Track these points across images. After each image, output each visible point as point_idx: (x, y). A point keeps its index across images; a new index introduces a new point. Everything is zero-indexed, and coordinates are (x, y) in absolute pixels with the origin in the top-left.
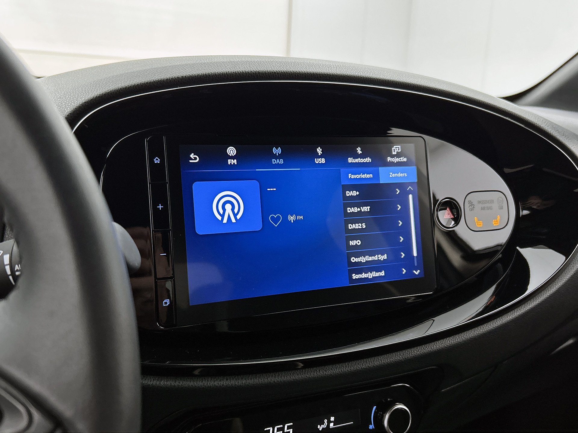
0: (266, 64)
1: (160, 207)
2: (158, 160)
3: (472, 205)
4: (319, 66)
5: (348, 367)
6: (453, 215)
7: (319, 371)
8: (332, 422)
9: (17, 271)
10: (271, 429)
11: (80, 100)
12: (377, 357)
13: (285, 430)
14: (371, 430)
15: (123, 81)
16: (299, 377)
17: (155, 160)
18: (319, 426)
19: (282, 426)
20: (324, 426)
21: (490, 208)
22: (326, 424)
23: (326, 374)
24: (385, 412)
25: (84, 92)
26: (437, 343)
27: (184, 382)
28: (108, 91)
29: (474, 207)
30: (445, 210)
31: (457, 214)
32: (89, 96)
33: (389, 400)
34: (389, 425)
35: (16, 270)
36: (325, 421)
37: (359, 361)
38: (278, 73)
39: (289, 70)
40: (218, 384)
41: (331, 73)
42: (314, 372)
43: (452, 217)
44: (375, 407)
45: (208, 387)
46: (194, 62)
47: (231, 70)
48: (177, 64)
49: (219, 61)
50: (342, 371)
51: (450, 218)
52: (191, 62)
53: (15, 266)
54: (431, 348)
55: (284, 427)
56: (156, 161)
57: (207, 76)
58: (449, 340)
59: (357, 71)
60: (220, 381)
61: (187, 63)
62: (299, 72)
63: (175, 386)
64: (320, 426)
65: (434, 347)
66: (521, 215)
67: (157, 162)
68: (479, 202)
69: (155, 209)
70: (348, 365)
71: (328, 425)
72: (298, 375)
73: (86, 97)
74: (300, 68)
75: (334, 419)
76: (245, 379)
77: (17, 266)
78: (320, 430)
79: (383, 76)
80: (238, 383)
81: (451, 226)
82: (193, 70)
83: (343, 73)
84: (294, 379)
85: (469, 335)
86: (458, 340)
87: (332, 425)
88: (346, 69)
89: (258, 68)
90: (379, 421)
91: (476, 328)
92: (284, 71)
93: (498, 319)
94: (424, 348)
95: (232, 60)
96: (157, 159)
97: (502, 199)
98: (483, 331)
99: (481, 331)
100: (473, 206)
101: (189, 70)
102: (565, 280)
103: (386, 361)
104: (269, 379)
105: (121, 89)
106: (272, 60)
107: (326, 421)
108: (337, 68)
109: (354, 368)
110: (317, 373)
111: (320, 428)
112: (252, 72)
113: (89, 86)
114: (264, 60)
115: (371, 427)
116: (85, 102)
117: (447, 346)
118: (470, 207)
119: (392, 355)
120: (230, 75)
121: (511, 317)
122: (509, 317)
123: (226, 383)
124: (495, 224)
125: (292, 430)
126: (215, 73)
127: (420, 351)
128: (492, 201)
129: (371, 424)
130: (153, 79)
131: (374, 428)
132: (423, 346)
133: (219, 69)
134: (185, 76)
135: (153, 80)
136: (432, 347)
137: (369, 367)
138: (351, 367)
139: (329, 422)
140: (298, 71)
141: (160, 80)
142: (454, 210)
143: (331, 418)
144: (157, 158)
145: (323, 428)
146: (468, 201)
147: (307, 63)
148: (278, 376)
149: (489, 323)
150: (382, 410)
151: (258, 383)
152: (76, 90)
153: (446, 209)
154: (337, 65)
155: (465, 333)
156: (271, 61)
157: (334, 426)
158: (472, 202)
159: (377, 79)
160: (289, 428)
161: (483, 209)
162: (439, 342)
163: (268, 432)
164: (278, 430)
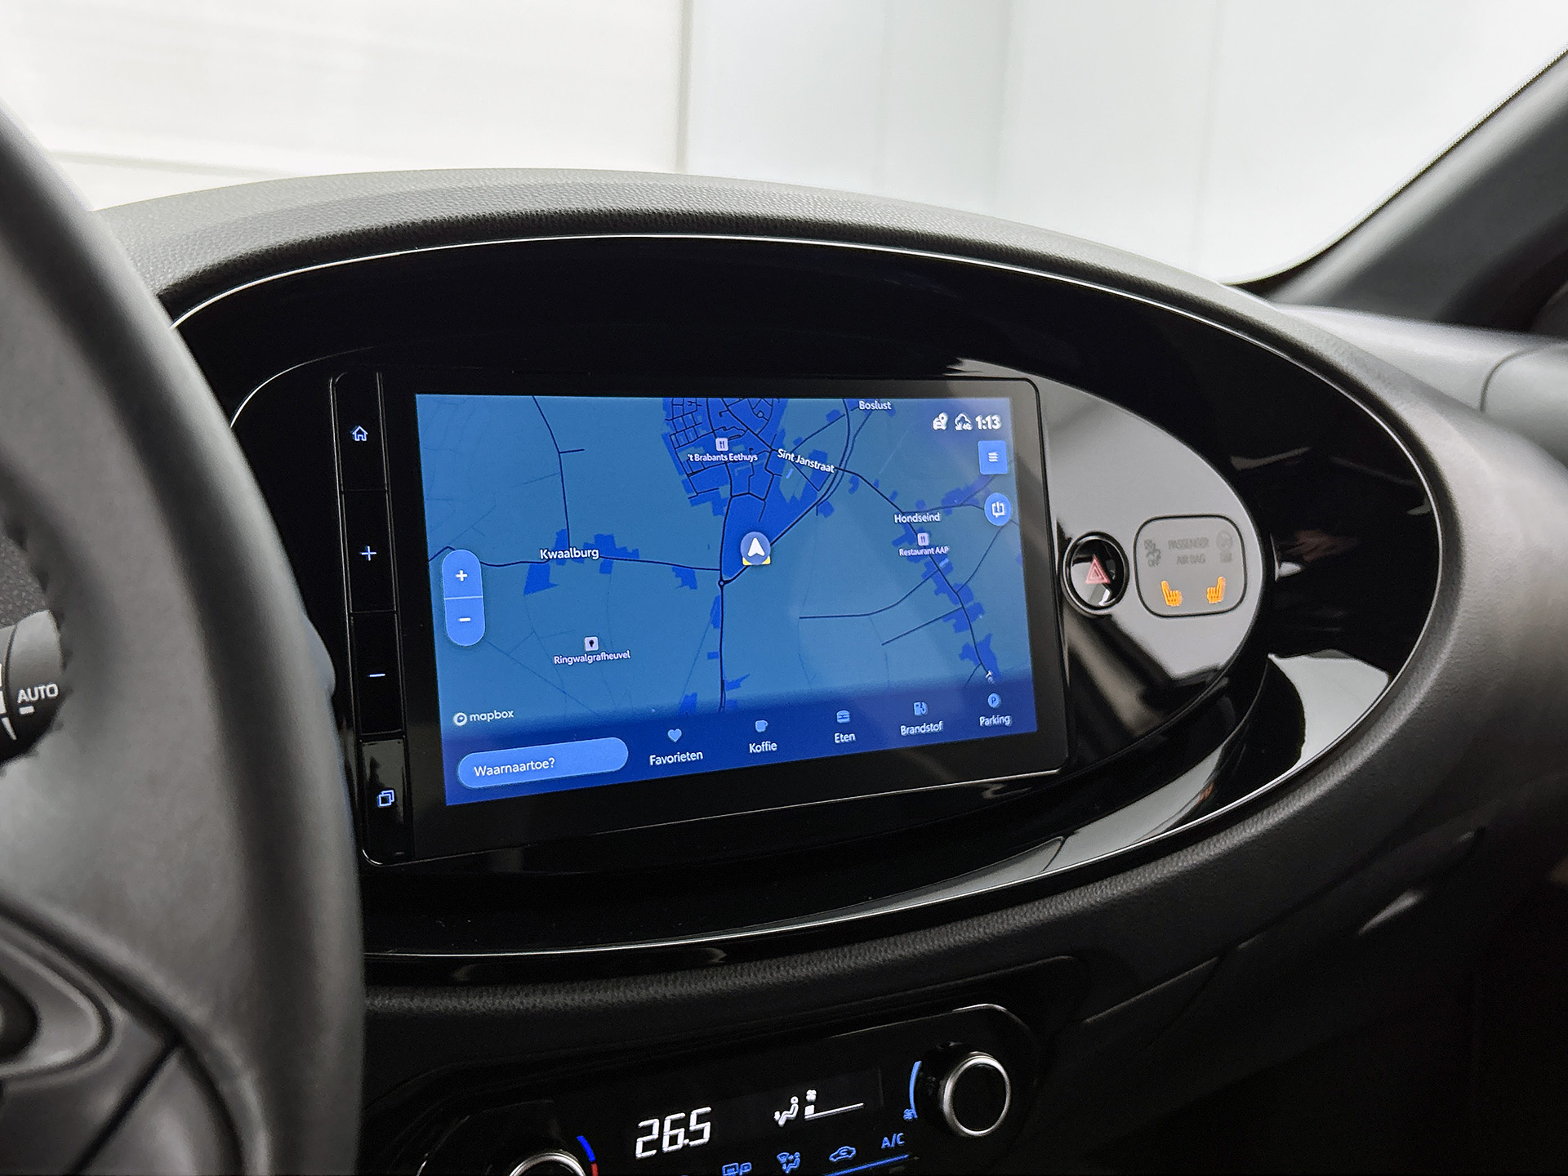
0: (638, 191)
1: (369, 553)
2: (362, 433)
3: (1155, 550)
4: (771, 199)
5: (850, 957)
6: (1109, 575)
7: (778, 967)
8: (811, 1103)
9: (24, 704)
10: (656, 1123)
11: (161, 278)
12: (922, 932)
13: (691, 1124)
14: (908, 1122)
15: (272, 231)
16: (727, 983)
17: (355, 433)
18: (777, 1114)
19: (683, 1115)
20: (791, 1114)
21: (1200, 559)
22: (795, 1108)
23: (794, 977)
24: (943, 1076)
25: (171, 260)
26: (1070, 896)
27: (436, 1001)
28: (234, 255)
29: (1159, 557)
30: (1089, 563)
31: (1116, 574)
32: (185, 269)
33: (952, 1044)
34: (954, 1108)
35: (19, 702)
36: (792, 1101)
37: (879, 941)
38: (668, 216)
39: (695, 209)
40: (522, 1003)
41: (802, 217)
42: (765, 970)
43: (1106, 580)
44: (917, 1064)
45: (496, 1010)
46: (454, 186)
47: (550, 207)
48: (408, 190)
49: (516, 183)
50: (833, 966)
51: (1099, 584)
52: (445, 184)
53: (18, 693)
54: (1056, 907)
56: (359, 436)
57: (487, 220)
58: (1100, 887)
59: (867, 213)
60: (526, 995)
61: (435, 188)
62: (722, 213)
63: (410, 1010)
64: (781, 1114)
65: (1062, 905)
66: (1276, 577)
67: (360, 438)
68: (1173, 544)
69: (356, 560)
70: (850, 952)
71: (801, 1112)
72: (724, 978)
73: (177, 271)
74: (724, 203)
75: (817, 1095)
76: (591, 991)
77: (22, 692)
78: (781, 1123)
79: (933, 227)
80: (573, 1000)
81: (1101, 604)
82: (451, 204)
83: (832, 217)
84: (714, 988)
85: (1150, 875)
86: (1122, 887)
87: (809, 1111)
88: (839, 208)
89: (618, 202)
90: (928, 1099)
91: (1168, 858)
92: (682, 211)
93: (1222, 834)
94: (1038, 909)
95: (550, 181)
96: (360, 432)
97: (1227, 536)
98: (1185, 864)
99: (1180, 864)
100: (1156, 555)
101: (441, 205)
102: (1384, 737)
103: (944, 942)
104: (650, 989)
105: (267, 250)
106: (651, 183)
107: (794, 1100)
108: (816, 203)
109: (865, 960)
110: (772, 974)
111: (781, 1118)
112: (601, 211)
113: (183, 243)
114: (631, 182)
115: (909, 1114)
116: (175, 285)
117: (1096, 902)
118: (1151, 556)
119: (959, 926)
120: (546, 217)
121: (1253, 831)
122: (1248, 831)
123: (541, 1002)
124: (1214, 598)
125: (709, 1124)
126: (508, 214)
127: (1028, 915)
128: (1204, 542)
129: (910, 1108)
130: (350, 226)
131: (916, 1117)
132: (1037, 903)
133: (516, 203)
134: (432, 221)
135: (349, 230)
136: (1060, 907)
137: (901, 956)
138: (857, 958)
139: (803, 1103)
140: (718, 212)
141: (369, 230)
142: (1111, 563)
143: (809, 1092)
144: (360, 427)
145: (788, 1121)
146: (1145, 542)
147: (742, 191)
148: (674, 982)
149: (1200, 845)
150: (936, 1070)
151: (624, 1000)
152: (151, 253)
153: (1090, 560)
154: (815, 196)
155: (1141, 869)
156: (649, 185)
157: (815, 1113)
158: (1155, 545)
159: (917, 233)
160: (701, 1119)
161: (1182, 560)
162: (1077, 892)
163: (648, 1130)
164: (675, 1125)
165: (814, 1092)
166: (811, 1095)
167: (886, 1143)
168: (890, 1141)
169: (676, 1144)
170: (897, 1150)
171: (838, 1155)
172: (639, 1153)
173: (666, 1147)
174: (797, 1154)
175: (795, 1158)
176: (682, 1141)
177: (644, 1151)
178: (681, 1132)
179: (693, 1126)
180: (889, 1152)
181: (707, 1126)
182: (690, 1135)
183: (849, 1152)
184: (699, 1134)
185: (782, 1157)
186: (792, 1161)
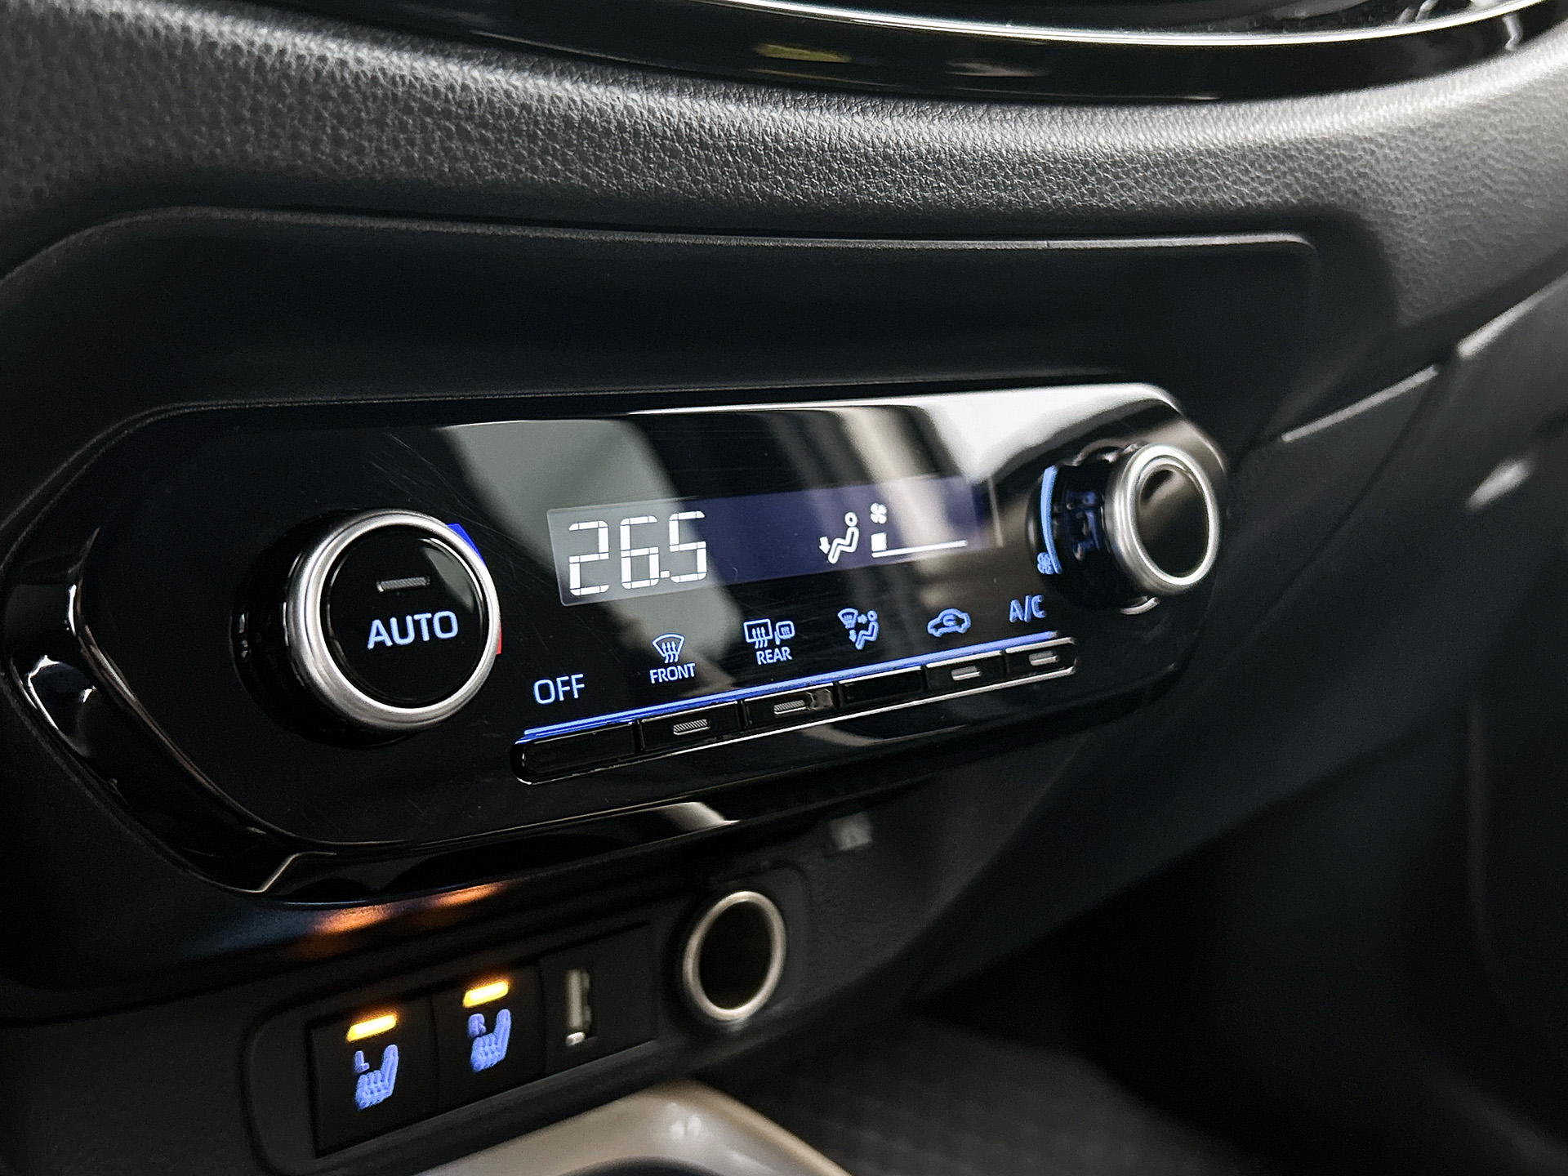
10: (602, 527)
14: (1045, 577)
22: (853, 534)
44: (1048, 473)
55: (663, 527)
64: (831, 543)
71: (864, 544)
87: (877, 543)
115: (1046, 564)
125: (704, 543)
131: (1059, 567)
139: (868, 528)
160: (687, 532)
163: (588, 541)
167: (1015, 612)
169: (646, 576)
172: (575, 588)
173: (627, 582)
174: (872, 615)
175: (869, 622)
176: (656, 573)
177: (584, 583)
178: (653, 553)
181: (700, 550)
182: (671, 563)
183: (960, 622)
185: (848, 618)
186: (865, 627)
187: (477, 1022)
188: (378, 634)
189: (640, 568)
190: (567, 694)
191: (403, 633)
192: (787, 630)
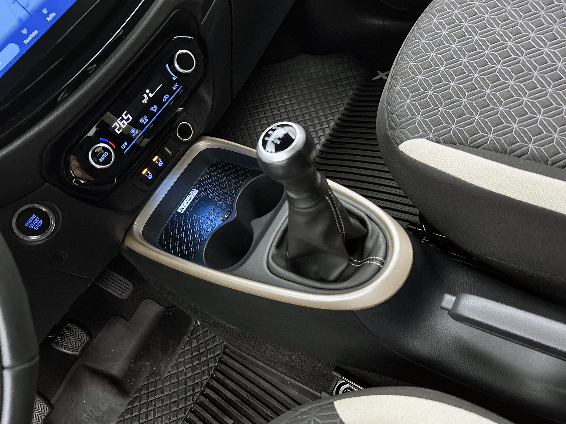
8: (149, 93)
10: (116, 123)
18: (143, 101)
19: (121, 117)
20: (146, 98)
24: (173, 63)
34: (181, 68)
44: (167, 65)
55: (123, 117)
71: (149, 97)
78: (146, 102)
90: (175, 71)
107: (145, 95)
111: (145, 101)
115: (174, 78)
125: (129, 115)
129: (173, 76)
139: (147, 94)
143: (146, 91)
145: (147, 101)
160: (126, 115)
163: (116, 126)
164: (121, 120)
165: (148, 90)
166: (148, 91)
167: (174, 88)
168: (175, 87)
169: (125, 124)
170: (178, 88)
171: (165, 99)
172: (118, 132)
173: (123, 127)
174: (155, 106)
176: (126, 123)
177: (119, 131)
178: (124, 121)
179: (126, 118)
180: (176, 90)
181: (129, 116)
182: (127, 120)
184: (128, 119)
185: (152, 109)
186: (155, 108)
187: (157, 162)
188: (101, 160)
189: (124, 124)
190: (126, 145)
191: (103, 158)
192: (145, 117)
